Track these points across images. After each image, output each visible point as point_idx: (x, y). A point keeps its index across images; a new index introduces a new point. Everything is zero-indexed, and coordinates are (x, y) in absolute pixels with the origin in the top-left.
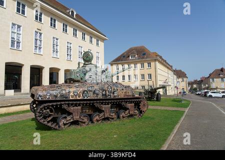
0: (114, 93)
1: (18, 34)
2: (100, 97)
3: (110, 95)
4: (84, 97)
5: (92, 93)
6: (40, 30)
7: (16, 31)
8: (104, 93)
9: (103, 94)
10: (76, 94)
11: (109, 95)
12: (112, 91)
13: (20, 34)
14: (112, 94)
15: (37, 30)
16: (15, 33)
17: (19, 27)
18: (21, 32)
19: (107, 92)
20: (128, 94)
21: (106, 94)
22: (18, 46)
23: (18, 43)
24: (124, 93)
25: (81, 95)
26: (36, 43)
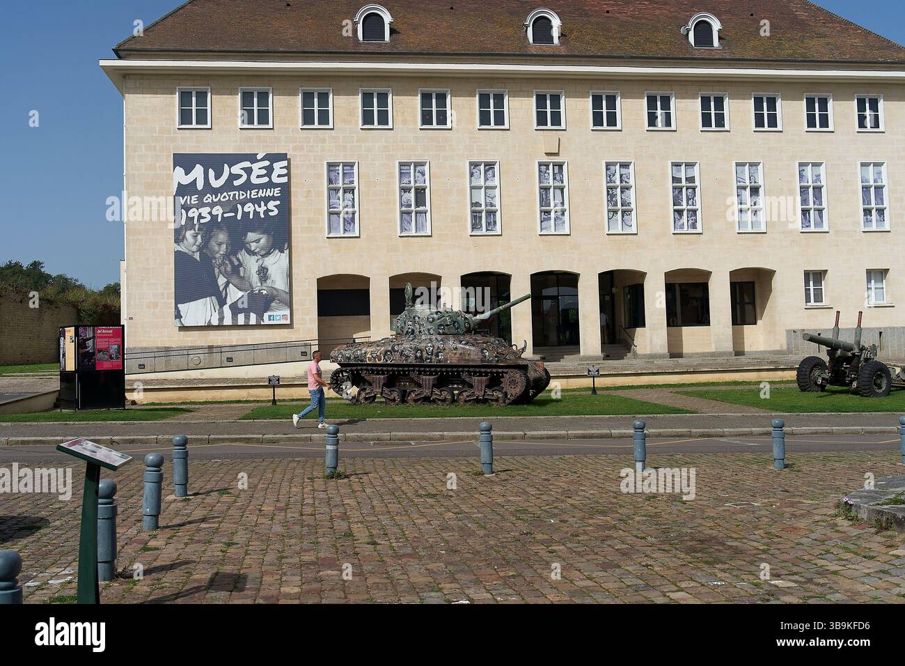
0: (437, 356)
1: (486, 188)
2: (411, 360)
3: (431, 359)
4: (387, 361)
5: (398, 354)
6: (557, 154)
7: (482, 182)
8: (418, 354)
9: (416, 356)
10: (374, 355)
11: (427, 359)
12: (435, 351)
13: (495, 188)
14: (434, 357)
15: (546, 159)
16: (480, 188)
17: (490, 166)
18: (496, 182)
19: (424, 353)
20: (467, 358)
21: (421, 357)
22: (491, 224)
23: (491, 213)
24: (458, 355)
25: (382, 358)
26: (544, 201)
